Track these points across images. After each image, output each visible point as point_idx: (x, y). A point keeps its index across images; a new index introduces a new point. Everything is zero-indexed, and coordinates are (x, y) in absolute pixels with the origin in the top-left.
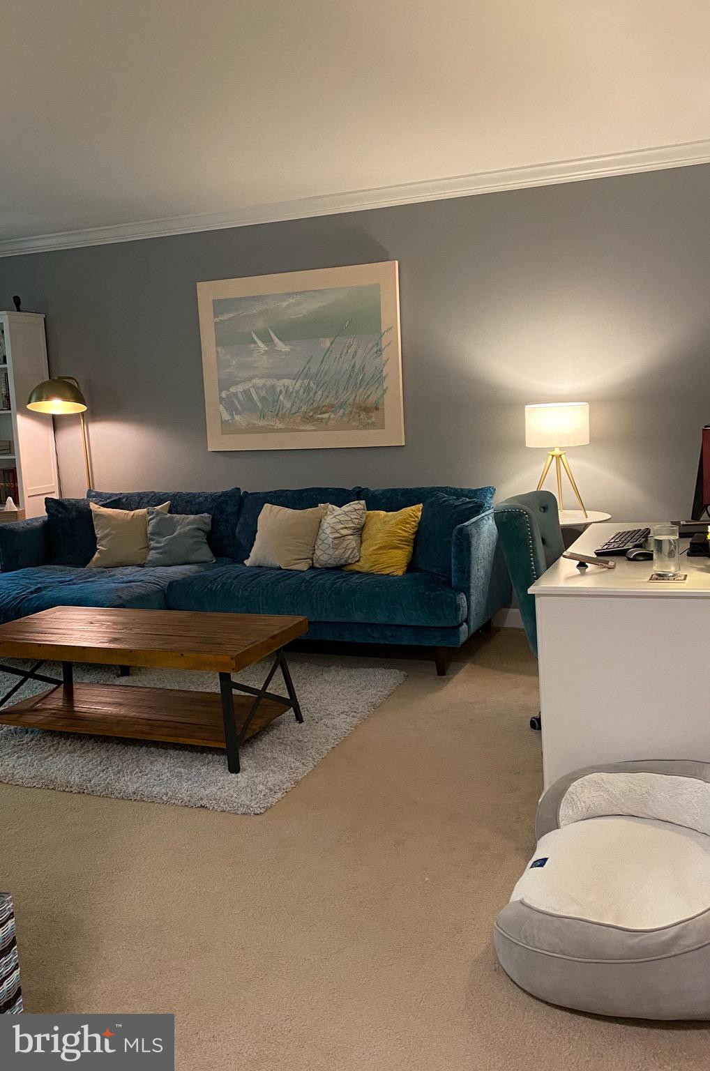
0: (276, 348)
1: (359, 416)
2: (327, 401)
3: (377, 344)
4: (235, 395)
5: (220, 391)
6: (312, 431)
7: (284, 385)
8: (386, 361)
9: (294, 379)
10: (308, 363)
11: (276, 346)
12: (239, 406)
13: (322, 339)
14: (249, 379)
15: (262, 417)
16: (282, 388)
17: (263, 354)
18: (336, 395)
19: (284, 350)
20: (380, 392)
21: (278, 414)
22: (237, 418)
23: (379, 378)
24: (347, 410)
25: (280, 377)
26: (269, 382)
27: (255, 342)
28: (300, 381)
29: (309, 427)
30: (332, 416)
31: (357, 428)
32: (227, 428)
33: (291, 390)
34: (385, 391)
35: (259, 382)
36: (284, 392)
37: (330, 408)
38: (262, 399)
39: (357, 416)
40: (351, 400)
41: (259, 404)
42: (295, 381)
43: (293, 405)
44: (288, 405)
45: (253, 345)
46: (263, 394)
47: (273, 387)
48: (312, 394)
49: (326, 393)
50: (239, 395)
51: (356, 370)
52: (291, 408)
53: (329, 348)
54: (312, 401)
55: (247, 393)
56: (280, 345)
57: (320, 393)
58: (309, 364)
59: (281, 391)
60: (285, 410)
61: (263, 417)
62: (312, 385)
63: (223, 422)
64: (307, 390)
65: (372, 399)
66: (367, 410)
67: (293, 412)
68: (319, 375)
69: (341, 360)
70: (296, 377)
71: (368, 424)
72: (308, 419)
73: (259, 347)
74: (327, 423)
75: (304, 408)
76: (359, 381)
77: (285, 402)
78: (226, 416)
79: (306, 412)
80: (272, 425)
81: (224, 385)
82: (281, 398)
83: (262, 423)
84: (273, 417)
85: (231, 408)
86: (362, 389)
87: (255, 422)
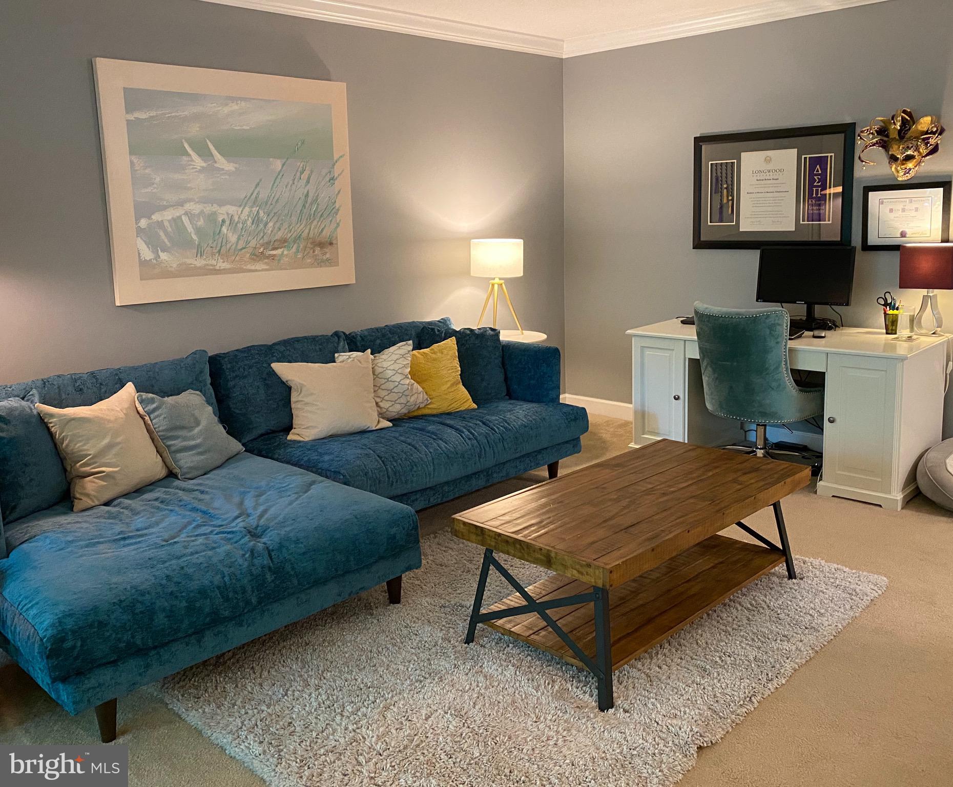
0: (216, 165)
1: (314, 252)
2: (279, 235)
3: (330, 172)
4: (160, 224)
5: (137, 220)
6: (263, 270)
7: (228, 214)
8: (339, 192)
9: (240, 206)
10: (256, 188)
11: (216, 162)
12: (166, 240)
13: (271, 159)
14: (181, 204)
15: (199, 255)
16: (225, 217)
17: (200, 171)
18: (289, 227)
19: (226, 169)
20: (333, 226)
21: (220, 250)
22: (163, 256)
23: (332, 210)
24: (301, 246)
25: (221, 203)
26: (209, 209)
27: (189, 155)
28: (247, 209)
29: (260, 266)
30: (285, 252)
31: (311, 265)
32: (148, 270)
33: (236, 219)
34: (338, 224)
35: (195, 208)
36: (227, 223)
37: (283, 242)
38: (198, 231)
39: (311, 251)
40: (305, 235)
41: (194, 237)
42: (241, 209)
43: (239, 239)
44: (233, 238)
45: (185, 158)
46: (201, 223)
47: (214, 214)
48: (261, 226)
49: (278, 225)
50: (166, 224)
51: (309, 200)
52: (237, 242)
53: (281, 170)
54: (262, 234)
55: (176, 221)
56: (222, 162)
57: (271, 224)
58: (258, 189)
59: (223, 221)
60: (228, 246)
61: (200, 253)
62: (261, 214)
63: (143, 263)
64: (256, 220)
65: (326, 233)
66: (321, 245)
67: (239, 247)
68: (269, 203)
69: (294, 187)
70: (241, 204)
71: (323, 261)
72: (257, 256)
73: (192, 161)
74: (279, 260)
75: (253, 243)
76: (312, 212)
77: (230, 234)
78: (147, 254)
79: (255, 248)
80: (212, 265)
81: (143, 210)
82: (224, 229)
83: (200, 262)
84: (213, 254)
85: (155, 245)
86: (315, 223)
87: (189, 261)
